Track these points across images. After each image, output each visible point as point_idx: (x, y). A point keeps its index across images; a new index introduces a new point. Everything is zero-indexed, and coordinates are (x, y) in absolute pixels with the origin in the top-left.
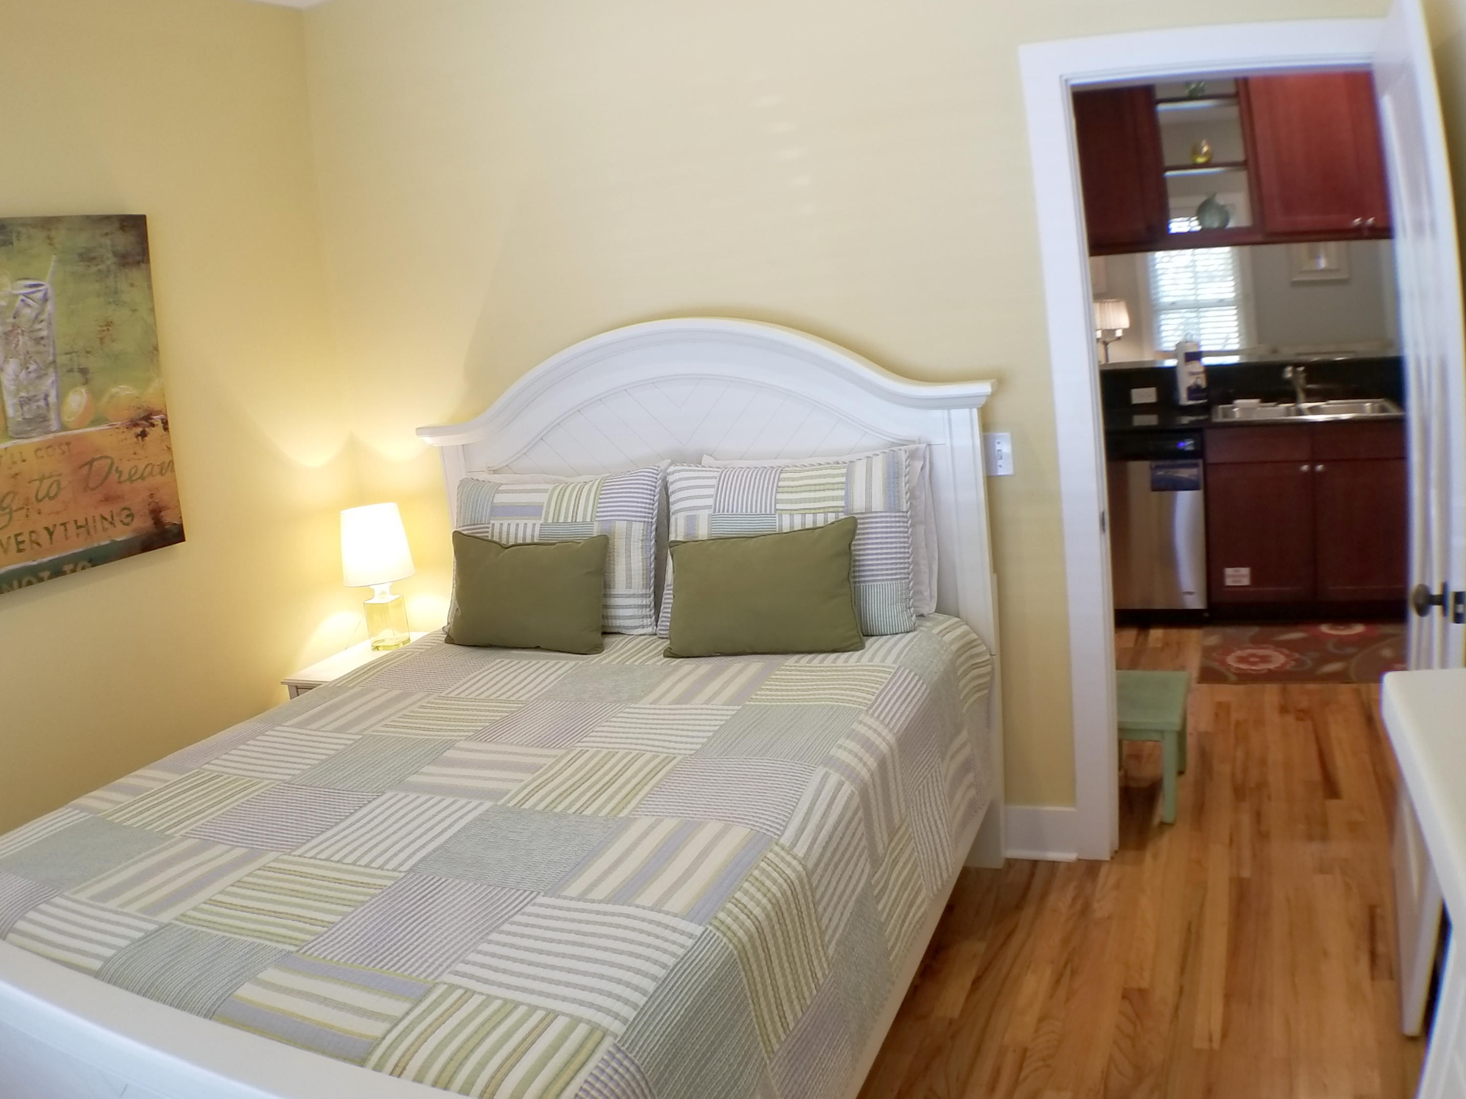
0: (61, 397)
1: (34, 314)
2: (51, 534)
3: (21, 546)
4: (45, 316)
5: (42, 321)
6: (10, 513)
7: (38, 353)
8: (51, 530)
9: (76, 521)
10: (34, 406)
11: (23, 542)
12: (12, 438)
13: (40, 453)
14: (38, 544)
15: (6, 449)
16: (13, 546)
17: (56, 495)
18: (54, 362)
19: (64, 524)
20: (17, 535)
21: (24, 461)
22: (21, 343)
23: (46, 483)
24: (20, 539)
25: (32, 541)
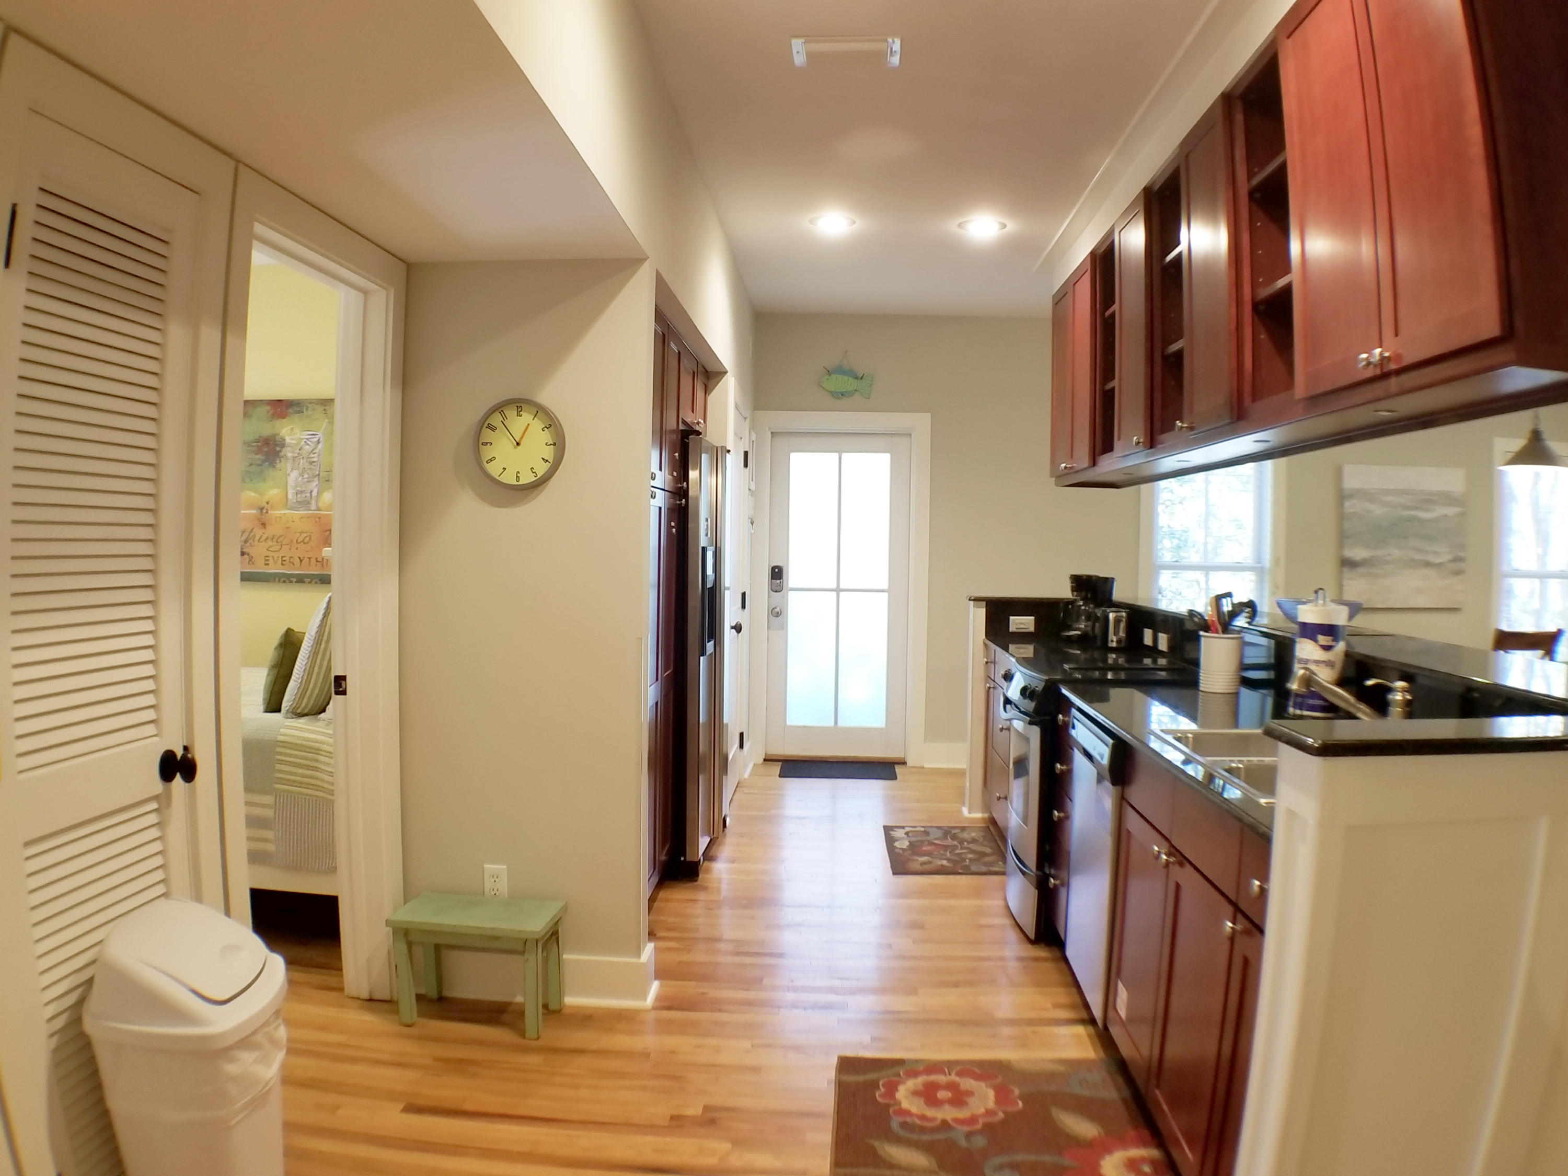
0: (319, 493)
1: (311, 450)
2: (301, 561)
3: (284, 563)
4: (316, 451)
5: (315, 453)
6: (281, 545)
7: (310, 469)
8: (302, 558)
9: (317, 559)
10: (304, 495)
11: (285, 561)
12: (289, 509)
13: (302, 520)
14: (293, 564)
15: (285, 514)
16: (280, 562)
17: (308, 543)
18: (319, 475)
19: (310, 558)
20: (282, 557)
21: (293, 522)
22: (301, 463)
23: (304, 535)
24: (284, 559)
25: (290, 562)
